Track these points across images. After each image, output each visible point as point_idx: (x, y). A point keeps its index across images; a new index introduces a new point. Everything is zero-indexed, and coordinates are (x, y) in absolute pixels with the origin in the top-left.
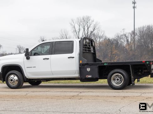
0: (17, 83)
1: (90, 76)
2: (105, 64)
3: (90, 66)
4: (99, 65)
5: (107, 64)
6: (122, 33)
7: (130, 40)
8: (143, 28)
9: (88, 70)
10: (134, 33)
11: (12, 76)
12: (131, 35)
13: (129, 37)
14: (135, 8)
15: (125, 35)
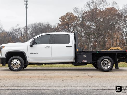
0: (19, 66)
1: (85, 61)
2: (97, 52)
3: (86, 53)
4: (93, 53)
5: (99, 52)
6: (17, 28)
7: (23, 33)
8: (35, 24)
9: (85, 56)
10: (26, 28)
11: (15, 60)
12: (25, 30)
13: (22, 31)
14: (27, 8)
15: (19, 29)
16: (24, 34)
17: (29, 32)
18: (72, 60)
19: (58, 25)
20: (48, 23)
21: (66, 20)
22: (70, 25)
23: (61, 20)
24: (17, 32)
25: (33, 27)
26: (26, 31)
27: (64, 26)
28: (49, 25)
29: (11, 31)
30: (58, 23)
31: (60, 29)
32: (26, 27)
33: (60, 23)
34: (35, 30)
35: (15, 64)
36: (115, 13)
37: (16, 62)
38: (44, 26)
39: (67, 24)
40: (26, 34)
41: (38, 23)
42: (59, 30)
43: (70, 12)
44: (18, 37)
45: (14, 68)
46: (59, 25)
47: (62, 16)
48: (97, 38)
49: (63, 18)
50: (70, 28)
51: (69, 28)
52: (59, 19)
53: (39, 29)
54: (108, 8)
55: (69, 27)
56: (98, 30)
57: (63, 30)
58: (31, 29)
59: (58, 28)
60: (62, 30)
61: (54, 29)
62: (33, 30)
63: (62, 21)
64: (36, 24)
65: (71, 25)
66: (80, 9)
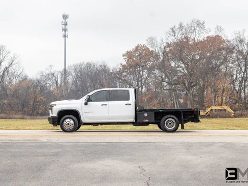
3: (147, 112)
4: (155, 111)
5: (162, 110)
6: (48, 72)
7: (59, 82)
9: (146, 115)
10: (65, 73)
12: (62, 75)
13: (59, 77)
14: (66, 37)
15: (53, 74)
16: (61, 83)
17: (70, 80)
18: (133, 120)
19: (121, 67)
20: (104, 62)
21: (134, 59)
22: (142, 67)
23: (126, 57)
24: (49, 79)
25: (77, 70)
26: (65, 78)
27: (131, 70)
28: (105, 66)
29: (38, 77)
30: (121, 64)
31: (124, 74)
32: (65, 70)
33: (124, 63)
34: (81, 75)
35: (68, 124)
36: (222, 46)
37: (69, 122)
38: (97, 68)
39: (137, 65)
40: (65, 84)
41: (86, 63)
42: (123, 76)
43: (142, 44)
44: (50, 88)
45: (67, 128)
46: (124, 66)
47: (129, 51)
48: (188, 90)
49: (129, 55)
50: (143, 72)
51: (141, 72)
52: (124, 56)
53: (87, 74)
54: (208, 37)
55: (140, 70)
56: (191, 75)
57: (130, 75)
58: (73, 74)
59: (122, 73)
60: (128, 76)
61: (115, 74)
62: (77, 75)
63: (128, 60)
64: (82, 65)
65: (144, 67)
66: (159, 40)
